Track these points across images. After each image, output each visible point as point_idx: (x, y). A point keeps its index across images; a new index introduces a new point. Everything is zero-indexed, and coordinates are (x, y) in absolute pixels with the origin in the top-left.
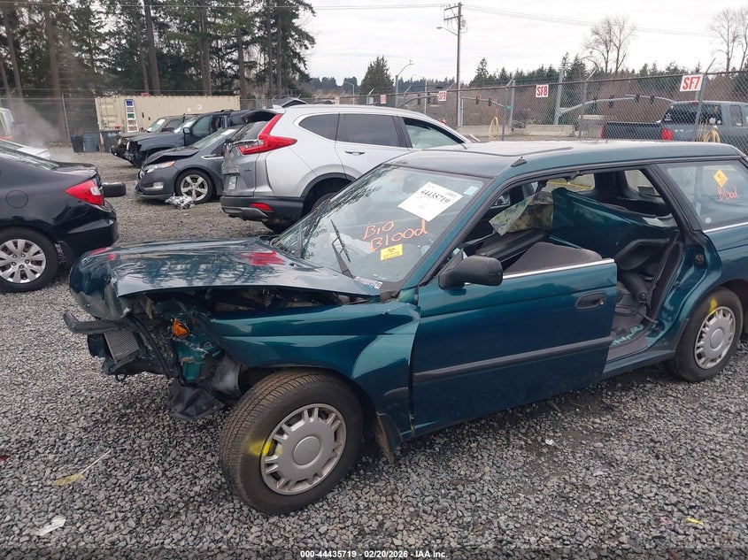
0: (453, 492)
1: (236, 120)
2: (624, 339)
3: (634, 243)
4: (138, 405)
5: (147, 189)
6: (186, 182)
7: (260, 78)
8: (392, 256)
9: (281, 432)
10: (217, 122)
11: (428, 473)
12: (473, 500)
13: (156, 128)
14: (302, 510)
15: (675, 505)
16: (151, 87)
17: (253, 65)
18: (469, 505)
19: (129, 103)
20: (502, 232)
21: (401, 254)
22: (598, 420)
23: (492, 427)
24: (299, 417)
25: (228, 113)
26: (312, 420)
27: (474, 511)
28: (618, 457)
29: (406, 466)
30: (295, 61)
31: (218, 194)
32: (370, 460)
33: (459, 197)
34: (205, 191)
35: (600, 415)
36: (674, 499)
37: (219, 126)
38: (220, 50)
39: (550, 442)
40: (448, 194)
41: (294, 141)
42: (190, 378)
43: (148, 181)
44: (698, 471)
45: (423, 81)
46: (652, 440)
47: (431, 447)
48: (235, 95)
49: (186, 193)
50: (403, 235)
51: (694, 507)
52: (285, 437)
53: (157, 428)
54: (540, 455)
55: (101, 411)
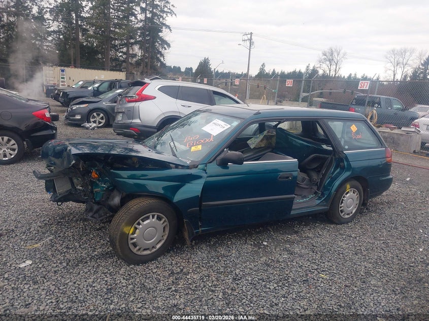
0: (217, 260)
1: (123, 85)
2: (305, 200)
3: (313, 156)
4: (67, 218)
5: (71, 118)
6: (94, 115)
7: (138, 64)
8: (196, 150)
9: (139, 224)
10: (112, 85)
11: (206, 252)
12: (226, 263)
13: (78, 86)
14: (146, 264)
15: (316, 269)
16: (75, 63)
17: (134, 56)
18: (223, 265)
19: (63, 71)
20: (252, 147)
21: (201, 149)
22: (290, 237)
23: (239, 236)
24: (148, 218)
25: (119, 81)
26: (154, 220)
27: (225, 268)
28: (296, 251)
29: (196, 249)
30: (159, 56)
31: (111, 123)
32: (180, 246)
33: (229, 126)
34: (104, 121)
35: (291, 235)
36: (316, 267)
37: (114, 88)
38: (117, 46)
39: (265, 243)
40: (225, 125)
41: (155, 98)
42: (98, 199)
43: (73, 113)
44: (330, 258)
45: (229, 73)
46: (313, 246)
47: (209, 242)
48: (122, 71)
49: (93, 122)
50: (202, 141)
51: (324, 271)
52: (141, 226)
53: (77, 228)
54: (259, 248)
55: (48, 219)
